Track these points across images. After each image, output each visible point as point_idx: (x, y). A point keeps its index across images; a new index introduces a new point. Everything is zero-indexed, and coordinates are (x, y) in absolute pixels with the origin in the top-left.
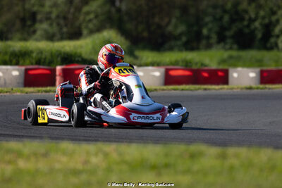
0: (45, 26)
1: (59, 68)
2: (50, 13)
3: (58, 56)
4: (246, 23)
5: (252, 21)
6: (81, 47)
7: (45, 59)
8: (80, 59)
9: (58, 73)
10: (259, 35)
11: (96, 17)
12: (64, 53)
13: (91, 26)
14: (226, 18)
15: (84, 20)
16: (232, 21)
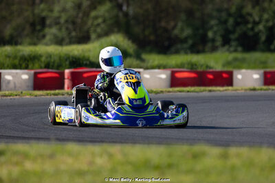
0: (54, 30)
1: (67, 71)
2: (59, 18)
3: (66, 60)
4: (250, 26)
5: (256, 23)
6: (90, 51)
7: (54, 62)
8: (88, 63)
9: (66, 77)
10: (263, 38)
11: (104, 21)
12: (73, 57)
13: (99, 30)
14: (231, 21)
15: (92, 25)
16: (237, 24)
